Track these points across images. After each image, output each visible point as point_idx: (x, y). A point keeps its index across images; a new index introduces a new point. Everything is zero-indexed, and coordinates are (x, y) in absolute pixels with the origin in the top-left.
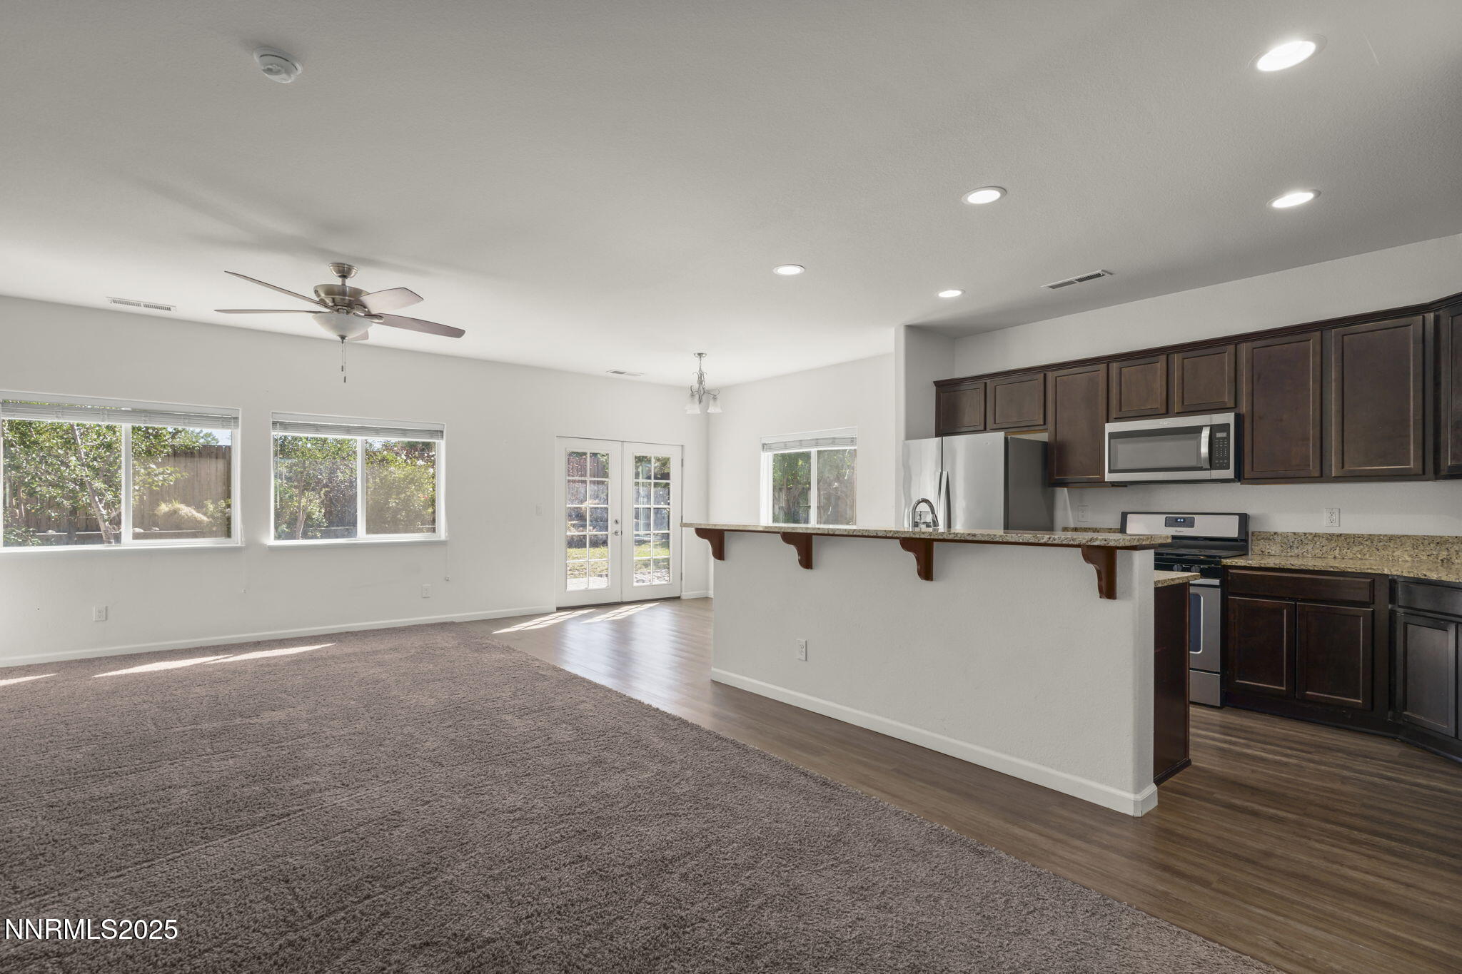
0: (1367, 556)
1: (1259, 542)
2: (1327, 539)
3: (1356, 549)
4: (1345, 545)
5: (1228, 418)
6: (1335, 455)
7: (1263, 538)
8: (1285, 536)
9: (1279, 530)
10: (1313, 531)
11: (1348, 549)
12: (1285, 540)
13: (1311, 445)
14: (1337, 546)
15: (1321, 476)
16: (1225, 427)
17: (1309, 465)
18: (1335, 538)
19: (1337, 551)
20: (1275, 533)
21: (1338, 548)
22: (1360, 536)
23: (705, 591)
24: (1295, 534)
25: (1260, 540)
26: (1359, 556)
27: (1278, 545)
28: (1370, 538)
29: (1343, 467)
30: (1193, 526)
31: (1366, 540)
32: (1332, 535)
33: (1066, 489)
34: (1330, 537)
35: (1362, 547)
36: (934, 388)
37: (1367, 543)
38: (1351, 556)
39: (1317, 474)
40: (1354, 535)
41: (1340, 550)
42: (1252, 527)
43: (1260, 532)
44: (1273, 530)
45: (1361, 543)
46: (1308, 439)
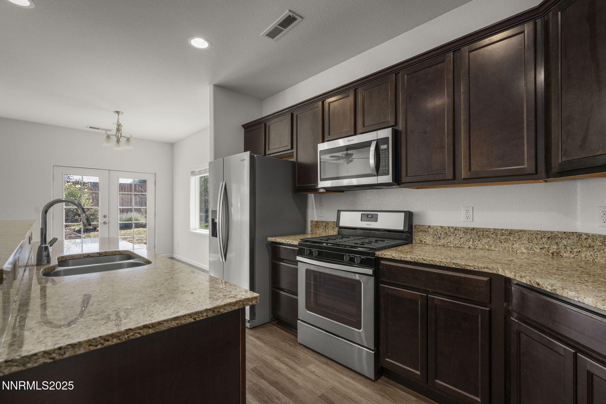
0: (493, 248)
1: (419, 233)
2: (464, 232)
3: (485, 241)
4: (477, 238)
5: (386, 133)
6: (464, 159)
7: (421, 231)
8: (435, 229)
9: (432, 224)
10: (454, 226)
11: (479, 241)
12: (436, 232)
13: (446, 152)
14: (471, 238)
15: (454, 178)
16: (385, 140)
17: (445, 169)
18: (469, 231)
19: (471, 243)
20: (429, 227)
21: (472, 240)
22: (488, 230)
23: (172, 254)
24: (442, 227)
25: (419, 232)
26: (487, 247)
27: (431, 236)
28: (495, 231)
29: (470, 170)
30: (376, 221)
31: (492, 234)
32: (467, 229)
33: (313, 194)
34: (467, 231)
35: (489, 239)
36: (243, 130)
37: (493, 236)
38: (481, 247)
39: (450, 176)
40: (483, 229)
41: (473, 242)
42: (416, 222)
43: (419, 225)
44: (428, 224)
45: (488, 237)
46: (444, 147)
